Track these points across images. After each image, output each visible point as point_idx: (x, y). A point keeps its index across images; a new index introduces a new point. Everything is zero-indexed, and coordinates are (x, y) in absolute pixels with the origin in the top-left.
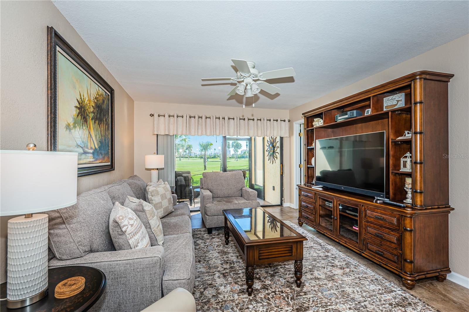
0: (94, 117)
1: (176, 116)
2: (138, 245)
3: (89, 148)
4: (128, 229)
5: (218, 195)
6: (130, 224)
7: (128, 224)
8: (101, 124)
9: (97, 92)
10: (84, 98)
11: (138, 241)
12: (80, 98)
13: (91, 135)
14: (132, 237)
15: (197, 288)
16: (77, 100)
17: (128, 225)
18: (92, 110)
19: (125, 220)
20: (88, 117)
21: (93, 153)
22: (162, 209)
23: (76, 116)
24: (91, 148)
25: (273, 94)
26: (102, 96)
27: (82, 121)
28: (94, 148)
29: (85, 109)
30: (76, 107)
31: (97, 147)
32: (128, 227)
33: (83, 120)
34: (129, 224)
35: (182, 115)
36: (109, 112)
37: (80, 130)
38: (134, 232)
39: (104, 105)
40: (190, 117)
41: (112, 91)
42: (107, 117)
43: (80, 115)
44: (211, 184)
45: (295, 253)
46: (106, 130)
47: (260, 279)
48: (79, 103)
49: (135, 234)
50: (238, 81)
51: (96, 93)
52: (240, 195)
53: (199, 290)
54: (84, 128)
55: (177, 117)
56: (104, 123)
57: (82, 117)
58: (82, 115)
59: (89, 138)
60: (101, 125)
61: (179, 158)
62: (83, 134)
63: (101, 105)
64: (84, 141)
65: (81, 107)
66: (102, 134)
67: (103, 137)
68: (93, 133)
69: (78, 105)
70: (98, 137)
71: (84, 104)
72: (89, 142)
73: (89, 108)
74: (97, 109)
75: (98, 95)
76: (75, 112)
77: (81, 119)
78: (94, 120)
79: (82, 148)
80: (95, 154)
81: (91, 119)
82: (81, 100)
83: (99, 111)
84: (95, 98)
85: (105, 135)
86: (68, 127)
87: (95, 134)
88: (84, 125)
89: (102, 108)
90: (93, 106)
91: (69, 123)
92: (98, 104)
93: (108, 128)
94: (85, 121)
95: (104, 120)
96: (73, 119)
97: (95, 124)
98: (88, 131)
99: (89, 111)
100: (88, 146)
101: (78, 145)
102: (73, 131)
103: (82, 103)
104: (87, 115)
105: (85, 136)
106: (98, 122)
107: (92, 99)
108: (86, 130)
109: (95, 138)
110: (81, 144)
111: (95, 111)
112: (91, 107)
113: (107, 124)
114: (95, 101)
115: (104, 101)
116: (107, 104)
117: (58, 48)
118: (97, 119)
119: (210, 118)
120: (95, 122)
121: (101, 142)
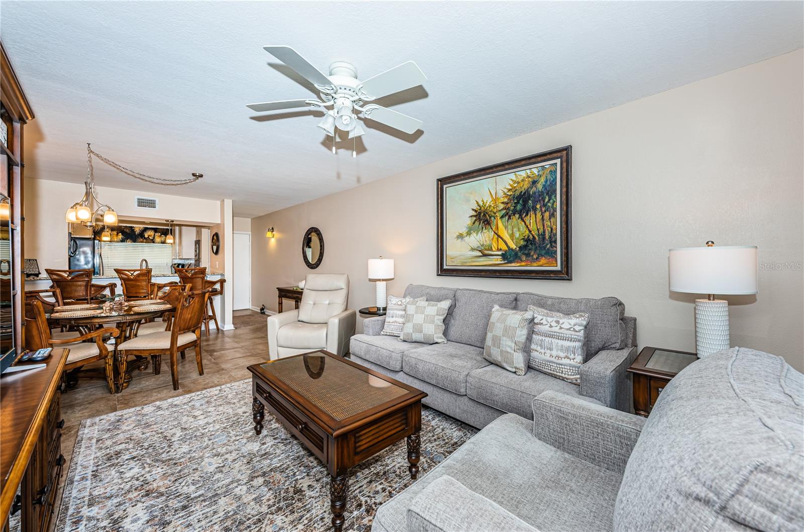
0: (507, 214)
3: (494, 249)
8: (527, 215)
10: (483, 203)
13: (499, 236)
16: (473, 209)
18: (502, 206)
20: (493, 218)
21: (504, 255)
23: (472, 224)
27: (481, 225)
28: (507, 249)
29: (487, 212)
30: (472, 216)
31: (513, 246)
33: (483, 224)
36: (556, 190)
37: (477, 235)
39: (535, 187)
43: (478, 221)
46: (543, 219)
48: (476, 211)
51: (509, 184)
54: (484, 231)
56: (538, 212)
57: (482, 222)
58: (480, 221)
59: (495, 240)
60: (527, 219)
62: (483, 237)
63: (525, 193)
64: (485, 243)
65: (480, 213)
66: (531, 228)
67: (532, 232)
68: (505, 232)
69: (474, 213)
70: (517, 235)
71: (484, 208)
72: (494, 244)
73: (494, 208)
74: (515, 201)
75: (518, 183)
76: (469, 221)
77: (480, 224)
78: (507, 217)
79: (480, 251)
80: (508, 256)
81: (499, 218)
82: (480, 207)
83: (521, 202)
84: (509, 190)
85: (542, 228)
86: (460, 236)
87: (510, 232)
88: (484, 228)
89: (531, 193)
90: (503, 203)
91: (461, 233)
92: (517, 193)
93: (553, 215)
94: (485, 225)
95: (538, 206)
96: (466, 228)
97: (510, 221)
98: (493, 233)
99: (495, 211)
100: (491, 248)
101: (473, 249)
102: (467, 239)
103: (480, 209)
104: (490, 217)
105: (487, 239)
106: (517, 216)
107: (500, 194)
108: (488, 232)
109: (508, 237)
110: (478, 247)
111: (509, 205)
112: (500, 204)
113: (547, 210)
114: (510, 193)
115: (535, 182)
116: (546, 181)
117: (445, 186)
118: (515, 213)
120: (510, 218)
121: (526, 240)
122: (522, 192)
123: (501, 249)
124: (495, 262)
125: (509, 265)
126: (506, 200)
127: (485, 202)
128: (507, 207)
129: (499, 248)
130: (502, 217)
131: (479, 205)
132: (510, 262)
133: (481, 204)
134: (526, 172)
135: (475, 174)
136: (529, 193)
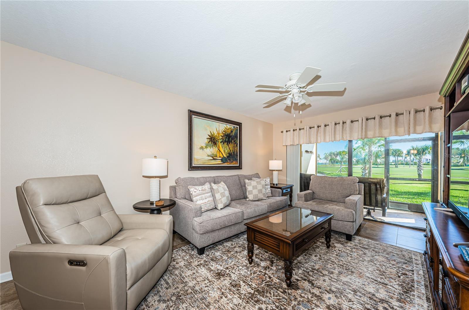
0: (223, 141)
1: (298, 130)
3: (218, 157)
5: (320, 197)
8: (229, 144)
9: (225, 128)
11: (198, 200)
13: (220, 151)
16: (208, 135)
18: (221, 137)
19: (192, 189)
20: (217, 142)
21: (221, 160)
22: (253, 195)
23: (208, 142)
24: (220, 157)
26: (230, 129)
28: (223, 157)
29: (215, 138)
30: (208, 138)
31: (225, 156)
32: (193, 192)
35: (303, 128)
36: (238, 137)
37: (210, 148)
40: (310, 128)
41: (240, 124)
42: (235, 140)
45: (282, 250)
46: (234, 147)
48: (210, 136)
49: (196, 196)
54: (214, 147)
55: (300, 129)
56: (233, 143)
58: (212, 142)
59: (218, 152)
60: (229, 145)
62: (213, 150)
64: (214, 153)
65: (212, 138)
68: (222, 149)
70: (226, 151)
71: (214, 136)
72: (218, 154)
73: (218, 137)
74: (226, 137)
75: (227, 129)
76: (206, 141)
77: (212, 143)
79: (212, 157)
80: (223, 160)
83: (228, 138)
84: (224, 131)
85: (234, 150)
86: (202, 148)
87: (224, 150)
88: (214, 146)
90: (221, 136)
91: (202, 146)
92: (227, 134)
93: (237, 146)
94: (214, 144)
95: (233, 141)
96: (205, 144)
97: (224, 145)
98: (217, 149)
99: (218, 139)
101: (208, 156)
102: (205, 150)
103: (212, 136)
104: (216, 141)
105: (215, 151)
106: (226, 143)
107: (221, 132)
109: (223, 152)
110: (211, 155)
111: (224, 138)
112: (220, 136)
113: (235, 143)
114: (224, 133)
115: (232, 132)
116: (235, 132)
117: (193, 116)
118: (225, 142)
119: (328, 125)
120: (224, 143)
121: (229, 154)
124: (218, 162)
126: (222, 135)
127: (214, 133)
130: (221, 142)
131: (211, 134)
132: (224, 163)
133: (212, 133)
134: (229, 126)
135: (211, 117)
136: (230, 135)
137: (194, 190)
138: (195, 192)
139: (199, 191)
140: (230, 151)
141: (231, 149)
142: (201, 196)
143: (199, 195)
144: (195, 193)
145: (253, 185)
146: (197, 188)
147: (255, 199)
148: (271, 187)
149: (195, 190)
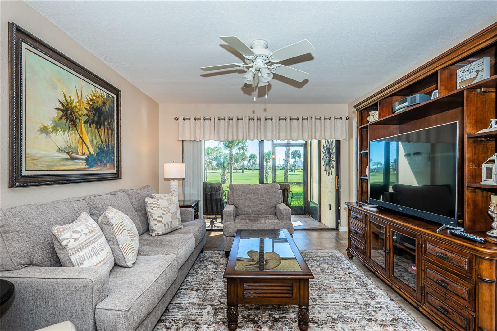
0: (89, 121)
1: (202, 119)
2: (84, 262)
3: (80, 153)
4: (70, 243)
5: (246, 213)
6: (73, 237)
7: (69, 237)
8: (100, 128)
9: (93, 93)
10: (71, 100)
11: (84, 258)
12: (64, 99)
13: (83, 140)
14: (75, 253)
15: (176, 322)
16: (60, 101)
17: (69, 239)
18: (85, 112)
19: (67, 232)
20: (78, 120)
21: (87, 160)
22: (163, 225)
23: (58, 118)
25: (301, 81)
26: (102, 97)
27: (68, 124)
28: (89, 154)
29: (73, 112)
30: (58, 109)
31: (93, 152)
32: (69, 241)
33: (70, 124)
34: (71, 237)
35: (209, 118)
36: (114, 115)
37: (64, 134)
38: (78, 247)
39: (105, 107)
40: (219, 119)
41: (117, 92)
42: (110, 121)
43: (65, 118)
44: (238, 199)
45: (296, 295)
46: (108, 135)
47: (257, 323)
48: (63, 105)
49: (79, 250)
50: (246, 67)
51: (91, 94)
52: (274, 213)
53: (177, 325)
54: (71, 132)
55: (205, 119)
56: (106, 128)
57: (68, 120)
58: (67, 118)
59: (80, 143)
60: (100, 130)
61: (241, 170)
62: (70, 138)
63: (99, 108)
64: (72, 145)
65: (67, 110)
66: (102, 139)
67: (103, 142)
68: (87, 138)
69: (60, 107)
70: (95, 143)
71: (71, 106)
72: (80, 147)
73: (79, 110)
74: (94, 112)
75: (96, 96)
76: (56, 115)
78: (88, 124)
79: (67, 153)
80: (89, 160)
81: (83, 122)
82: (67, 102)
83: (97, 114)
84: (91, 100)
85: (107, 140)
86: (44, 130)
87: (90, 139)
88: (71, 129)
89: (103, 111)
90: (86, 109)
91: (46, 125)
92: (95, 106)
93: (112, 134)
94: (72, 125)
95: (106, 123)
96: (53, 121)
97: (90, 128)
98: (78, 136)
99: (80, 114)
100: (78, 151)
101: (60, 150)
102: (53, 135)
103: (67, 105)
104: (76, 118)
105: (73, 141)
106: (95, 126)
107: (85, 100)
108: (74, 134)
109: (89, 143)
110: (66, 148)
111: (90, 114)
112: (84, 109)
113: (110, 128)
114: (91, 103)
115: (104, 103)
116: (110, 106)
117: (24, 45)
118: (93, 122)
119: (242, 119)
120: (90, 126)
121: (100, 148)
122: (98, 106)
123: (85, 154)
125: (91, 169)
126: (88, 107)
127: (72, 99)
128: (89, 115)
129: (84, 153)
130: (85, 122)
131: (66, 100)
132: (91, 167)
133: (69, 99)
134: (101, 92)
135: (65, 61)
136: (101, 110)
137: (71, 236)
138: (76, 239)
139: (86, 234)
140: (100, 142)
141: (103, 139)
142: (92, 246)
143: (87, 245)
144: (77, 243)
145: (161, 206)
146: (78, 229)
147: (167, 231)
148: (181, 207)
149: (75, 236)
